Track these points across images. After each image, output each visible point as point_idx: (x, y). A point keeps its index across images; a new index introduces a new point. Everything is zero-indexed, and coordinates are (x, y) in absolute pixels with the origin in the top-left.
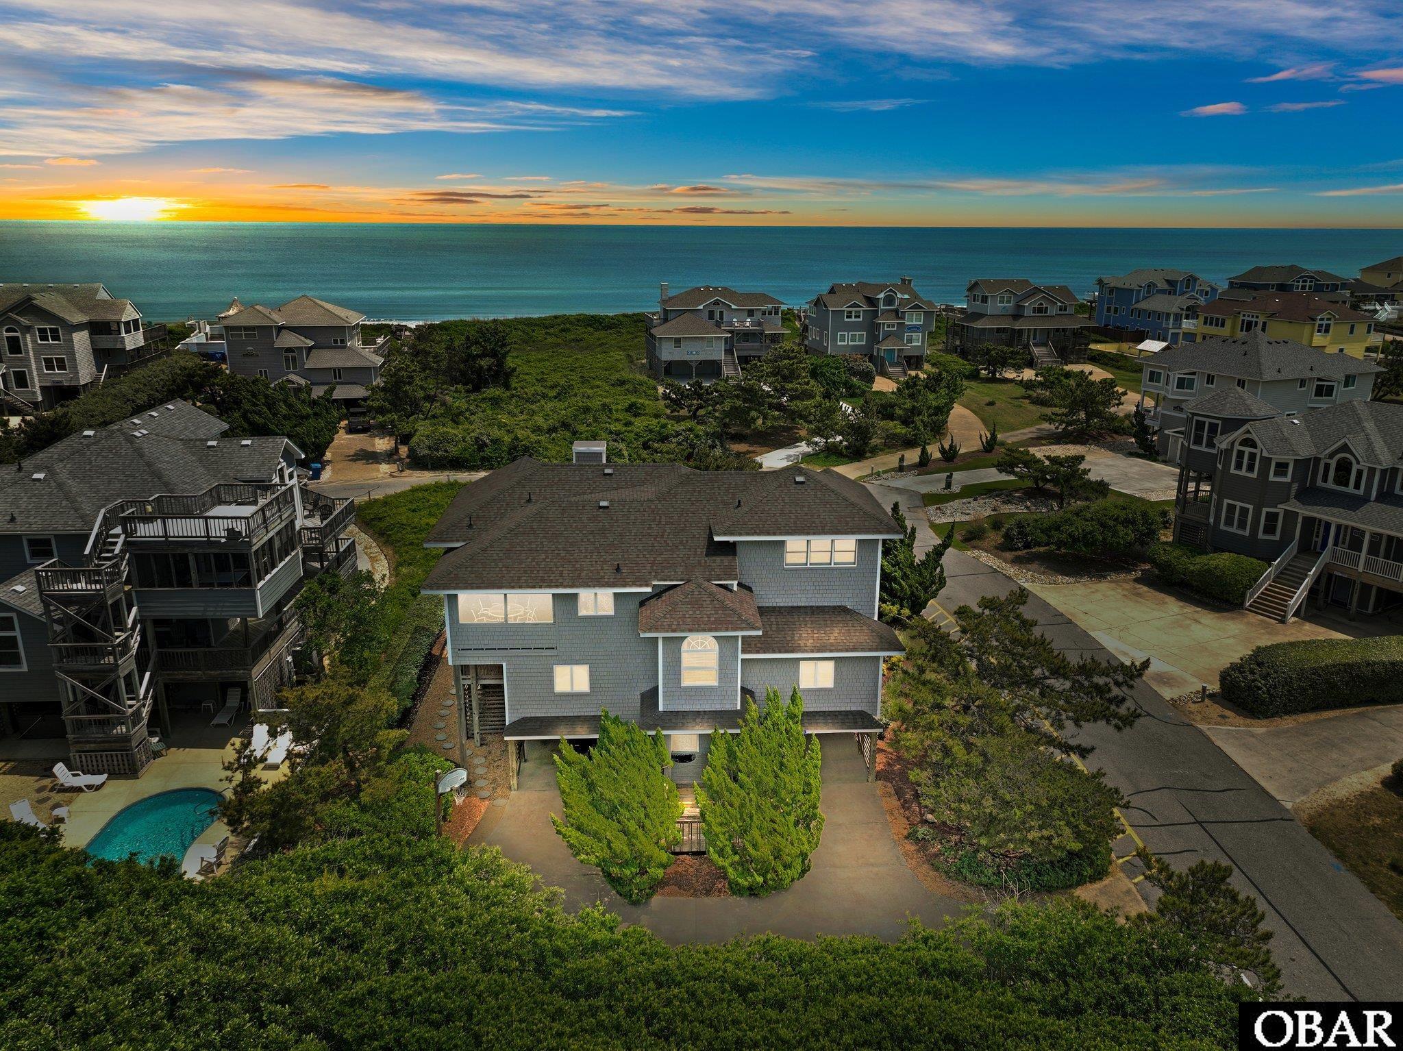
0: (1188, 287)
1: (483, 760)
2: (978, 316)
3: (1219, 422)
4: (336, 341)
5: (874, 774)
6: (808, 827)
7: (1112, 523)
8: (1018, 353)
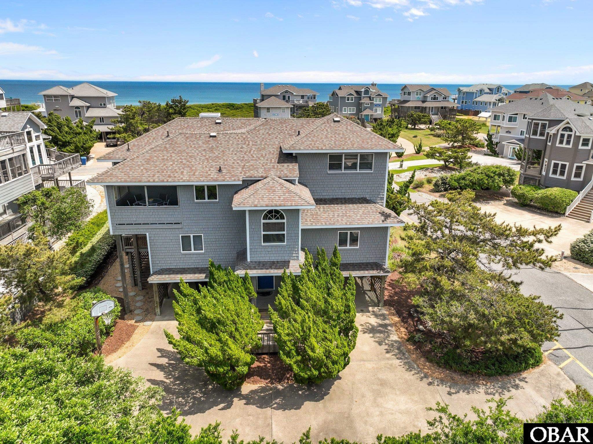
0: (498, 92)
1: (142, 297)
2: (406, 102)
3: (547, 122)
4: (101, 105)
5: (383, 302)
6: (347, 335)
7: (492, 175)
8: (426, 116)
